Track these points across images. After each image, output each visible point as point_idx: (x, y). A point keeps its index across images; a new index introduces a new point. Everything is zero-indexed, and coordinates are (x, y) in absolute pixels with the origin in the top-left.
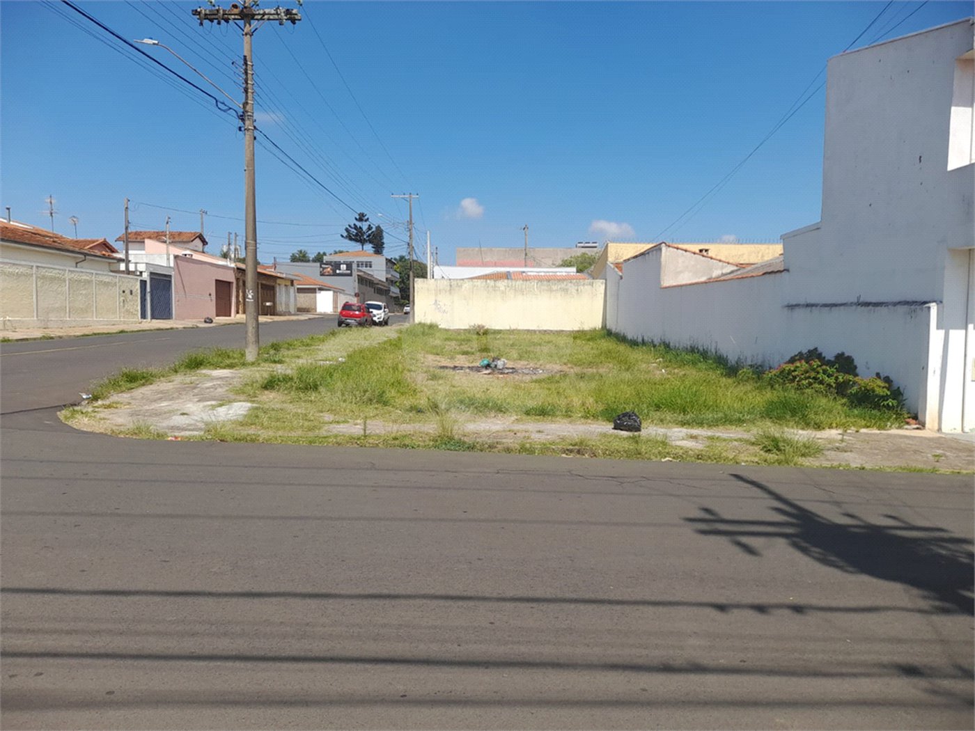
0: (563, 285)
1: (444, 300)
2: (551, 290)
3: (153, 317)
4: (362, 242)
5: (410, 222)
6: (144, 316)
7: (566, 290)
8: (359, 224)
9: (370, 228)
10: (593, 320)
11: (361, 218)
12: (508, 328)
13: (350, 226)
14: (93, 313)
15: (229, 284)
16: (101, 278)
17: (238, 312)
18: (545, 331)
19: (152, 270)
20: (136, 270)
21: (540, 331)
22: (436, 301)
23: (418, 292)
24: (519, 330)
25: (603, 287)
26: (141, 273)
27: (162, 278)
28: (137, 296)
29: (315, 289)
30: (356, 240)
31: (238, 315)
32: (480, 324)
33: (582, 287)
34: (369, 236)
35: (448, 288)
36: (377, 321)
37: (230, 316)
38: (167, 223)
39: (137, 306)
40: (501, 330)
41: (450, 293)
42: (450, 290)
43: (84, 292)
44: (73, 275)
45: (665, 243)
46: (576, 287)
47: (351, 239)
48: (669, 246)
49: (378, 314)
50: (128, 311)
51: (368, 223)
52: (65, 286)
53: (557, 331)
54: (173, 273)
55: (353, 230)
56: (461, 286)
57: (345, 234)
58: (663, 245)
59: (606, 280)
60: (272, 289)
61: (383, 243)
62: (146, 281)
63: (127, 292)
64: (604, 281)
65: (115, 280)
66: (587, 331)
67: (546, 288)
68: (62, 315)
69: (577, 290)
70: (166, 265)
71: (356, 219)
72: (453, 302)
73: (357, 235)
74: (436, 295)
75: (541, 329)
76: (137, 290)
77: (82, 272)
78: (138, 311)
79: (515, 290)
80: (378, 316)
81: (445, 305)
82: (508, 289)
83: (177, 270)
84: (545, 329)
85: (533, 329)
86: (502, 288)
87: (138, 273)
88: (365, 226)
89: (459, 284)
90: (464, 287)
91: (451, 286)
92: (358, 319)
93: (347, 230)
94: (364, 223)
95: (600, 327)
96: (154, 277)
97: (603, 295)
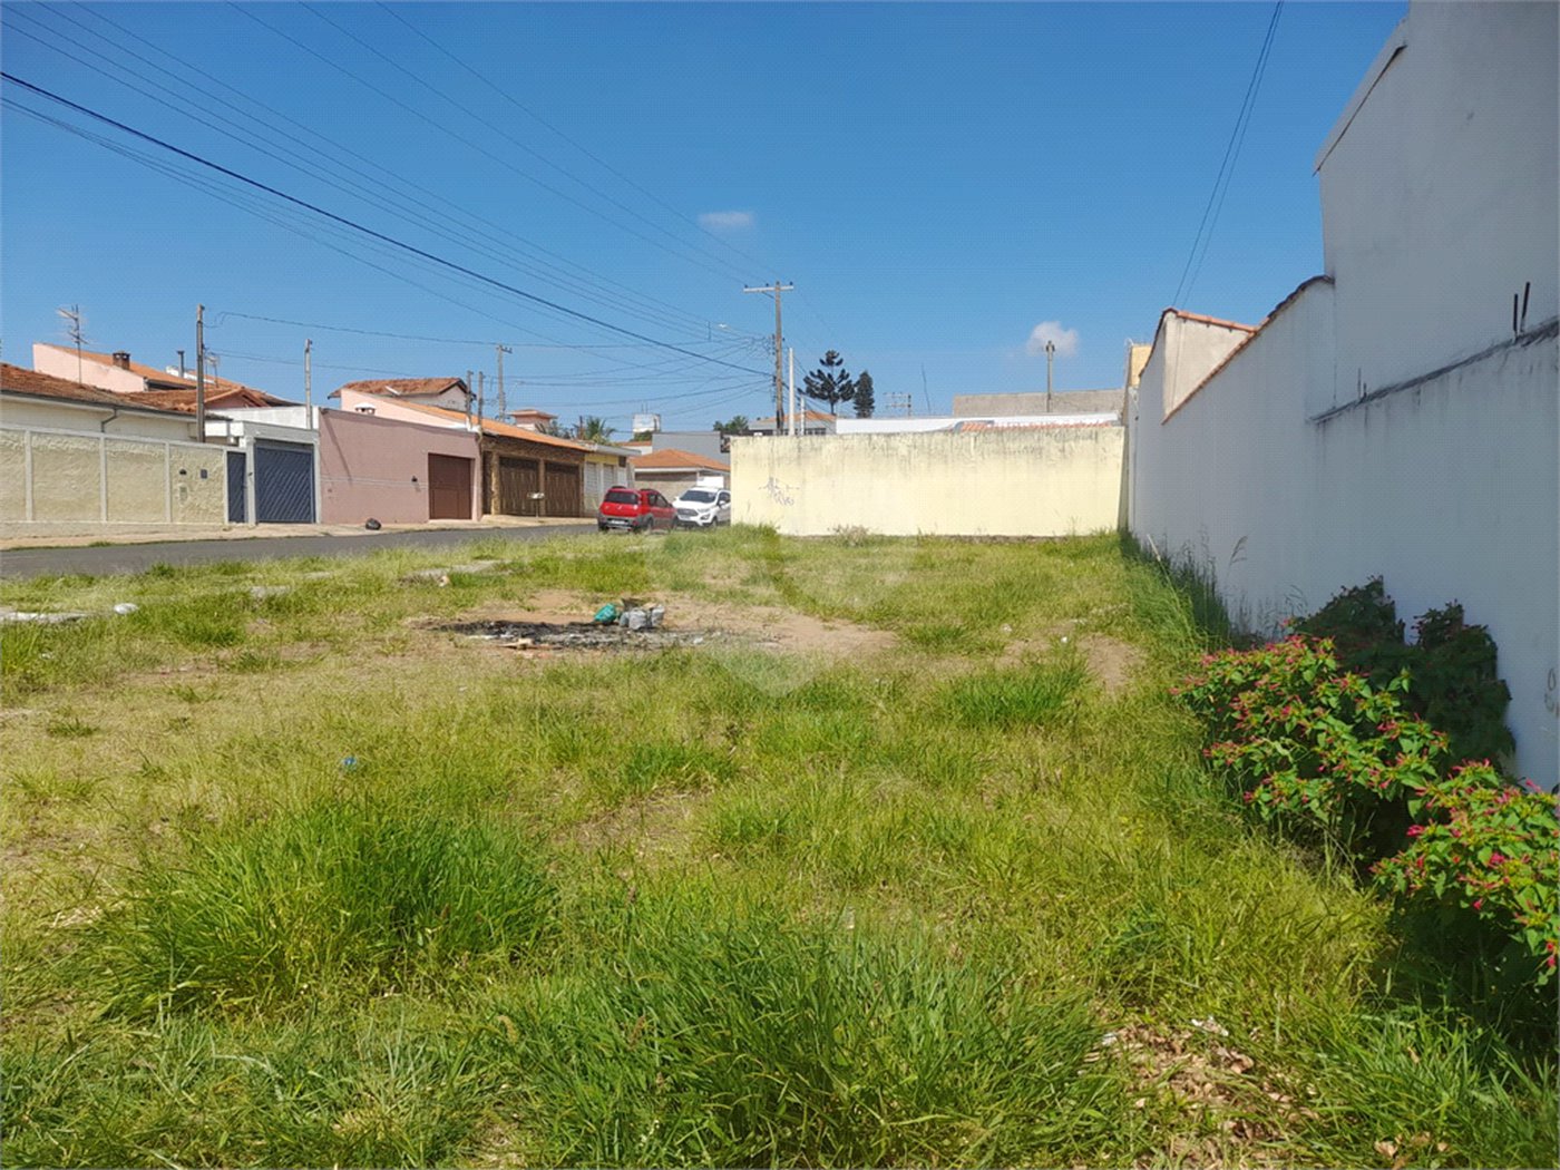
0: (1030, 441)
1: (787, 479)
2: (1004, 452)
3: (262, 517)
4: (833, 400)
5: (778, 337)
6: (237, 514)
7: (1037, 452)
8: (826, 371)
9: (843, 376)
10: (1100, 516)
11: (829, 361)
12: (915, 533)
13: (812, 374)
14: (99, 510)
15: (468, 461)
16: (119, 447)
17: (486, 511)
18: (994, 538)
19: (258, 434)
20: (229, 436)
21: (981, 539)
22: (771, 479)
23: (736, 463)
24: (939, 537)
25: (1122, 442)
26: (237, 438)
27: (287, 449)
28: (219, 480)
29: (694, 473)
30: (823, 398)
31: (486, 517)
32: (857, 525)
33: (1073, 444)
34: (842, 389)
35: (795, 454)
36: (700, 522)
37: (470, 518)
38: (307, 351)
39: (221, 498)
40: (897, 537)
41: (799, 464)
42: (799, 457)
43: (75, 472)
44: (43, 442)
45: (1175, 312)
46: (1060, 445)
47: (813, 395)
48: (1185, 319)
49: (702, 511)
50: (192, 507)
51: (840, 368)
52: (23, 461)
53: (1018, 538)
54: (315, 441)
55: (818, 380)
56: (821, 448)
57: (804, 387)
58: (1170, 315)
59: (1127, 427)
60: (575, 471)
61: (872, 401)
62: (244, 455)
63: (194, 472)
64: (1123, 428)
65: (158, 450)
66: (1084, 537)
67: (993, 446)
68: (14, 516)
69: (1063, 450)
70: (304, 427)
71: (822, 362)
72: (804, 481)
73: (823, 388)
74: (772, 469)
75: (984, 533)
76: (221, 469)
77: (69, 436)
78: (222, 507)
79: (929, 454)
80: (701, 515)
81: (788, 487)
82: (914, 452)
83: (327, 436)
84: (992, 534)
85: (968, 534)
86: (903, 450)
87: (232, 440)
88: (836, 372)
89: (816, 446)
90: (824, 451)
91: (799, 449)
92: (631, 519)
93: (807, 380)
94: (835, 367)
95: (1115, 527)
96: (266, 446)
97: (1120, 461)
